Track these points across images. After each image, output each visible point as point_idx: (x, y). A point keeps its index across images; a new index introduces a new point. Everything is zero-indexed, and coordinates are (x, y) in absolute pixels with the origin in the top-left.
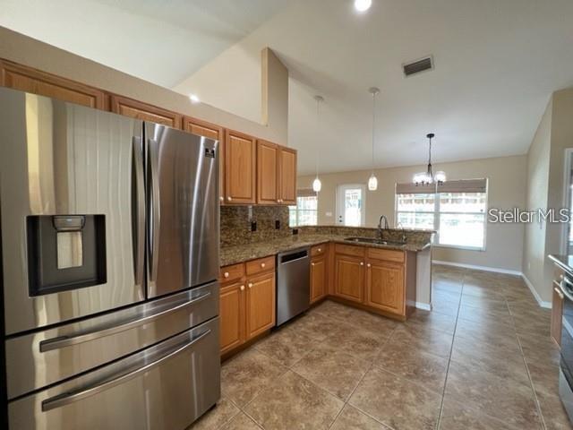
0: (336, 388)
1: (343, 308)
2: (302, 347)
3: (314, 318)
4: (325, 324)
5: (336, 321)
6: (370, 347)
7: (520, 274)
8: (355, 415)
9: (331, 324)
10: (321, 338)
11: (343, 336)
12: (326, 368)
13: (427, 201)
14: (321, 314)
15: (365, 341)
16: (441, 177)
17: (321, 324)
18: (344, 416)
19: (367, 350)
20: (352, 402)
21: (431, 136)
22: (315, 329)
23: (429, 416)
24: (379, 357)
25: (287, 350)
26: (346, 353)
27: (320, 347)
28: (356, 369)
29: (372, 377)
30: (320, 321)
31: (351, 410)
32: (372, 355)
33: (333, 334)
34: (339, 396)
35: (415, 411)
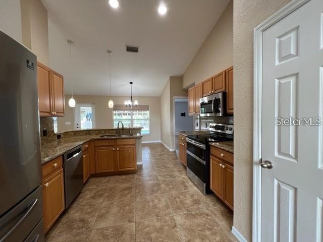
0: (127, 220)
1: (102, 178)
2: (91, 212)
3: (88, 192)
4: (98, 192)
5: (104, 187)
6: (129, 191)
7: (160, 141)
8: (142, 224)
9: (101, 190)
10: (101, 200)
11: (113, 192)
12: (115, 214)
13: (123, 114)
14: (91, 187)
15: (125, 189)
16: (136, 103)
17: (95, 193)
18: (138, 229)
19: (128, 193)
20: (137, 221)
21: (131, 83)
22: (93, 198)
23: (165, 204)
24: (136, 193)
25: (82, 220)
26: (119, 200)
27: (103, 205)
28: (129, 205)
29: (139, 203)
30: (94, 192)
31: (139, 224)
32: (132, 194)
33: (106, 195)
34: (130, 222)
35: (160, 206)
